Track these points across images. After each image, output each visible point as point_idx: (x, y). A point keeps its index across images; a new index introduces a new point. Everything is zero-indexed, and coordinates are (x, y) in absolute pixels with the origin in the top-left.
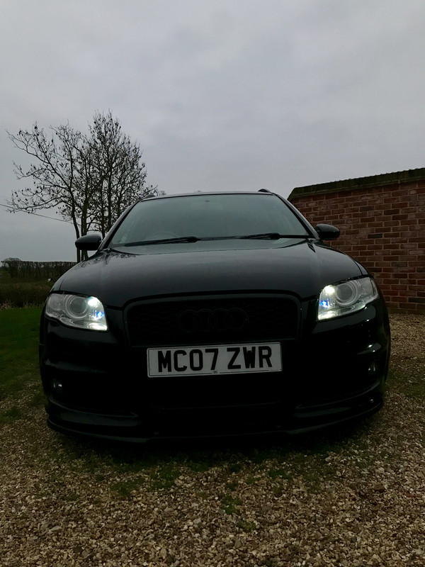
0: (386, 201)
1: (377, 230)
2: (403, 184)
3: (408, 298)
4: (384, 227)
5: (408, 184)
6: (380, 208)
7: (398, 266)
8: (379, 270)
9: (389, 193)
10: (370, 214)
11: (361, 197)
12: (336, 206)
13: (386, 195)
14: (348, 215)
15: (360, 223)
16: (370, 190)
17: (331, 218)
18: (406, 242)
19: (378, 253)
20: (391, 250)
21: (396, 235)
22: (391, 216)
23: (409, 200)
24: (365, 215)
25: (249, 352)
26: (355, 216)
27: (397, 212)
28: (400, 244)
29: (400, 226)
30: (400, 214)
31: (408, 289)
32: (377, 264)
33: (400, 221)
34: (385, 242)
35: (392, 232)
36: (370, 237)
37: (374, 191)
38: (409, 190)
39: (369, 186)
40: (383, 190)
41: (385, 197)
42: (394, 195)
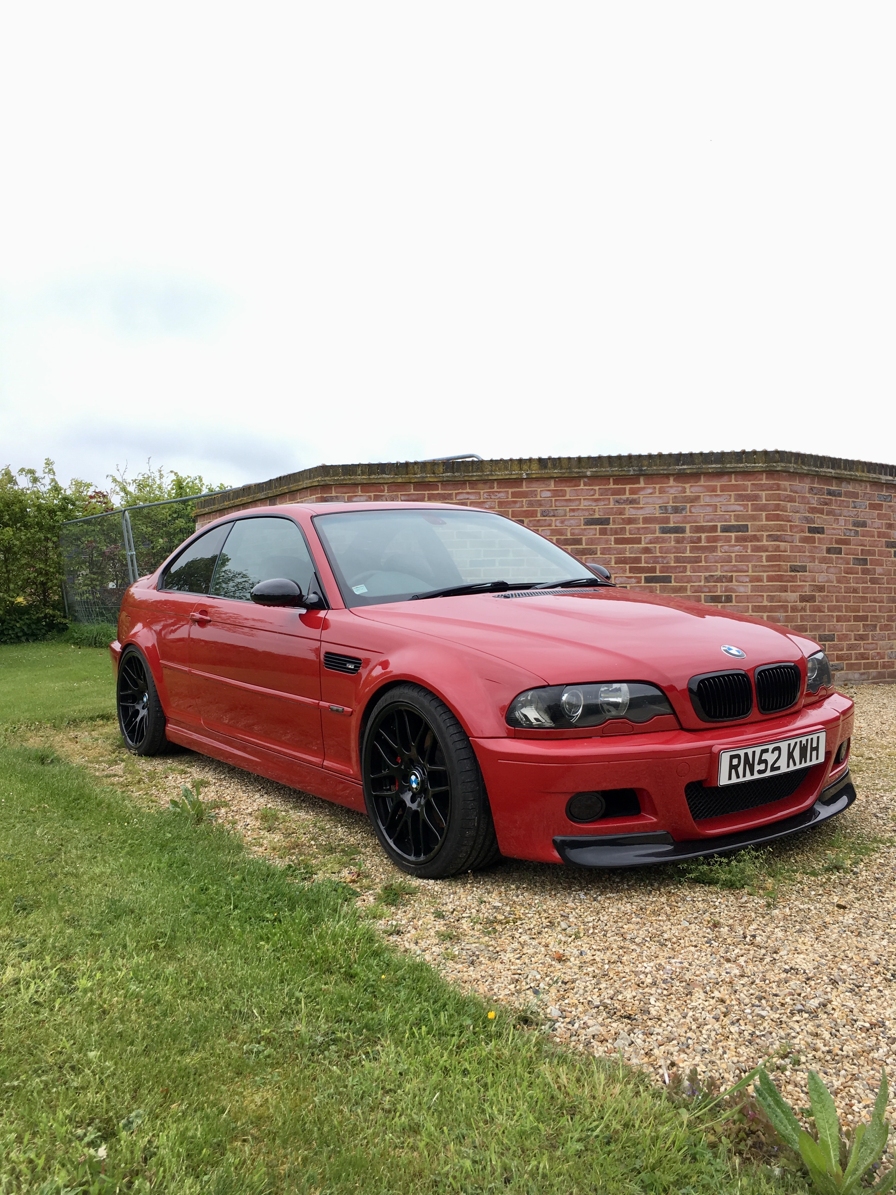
2: (530, 479)
5: (537, 479)
9: (507, 492)
13: (502, 494)
16: (473, 484)
23: (541, 505)
37: (480, 486)
38: (539, 490)
39: (472, 476)
40: (495, 485)
41: (499, 498)
42: (514, 495)
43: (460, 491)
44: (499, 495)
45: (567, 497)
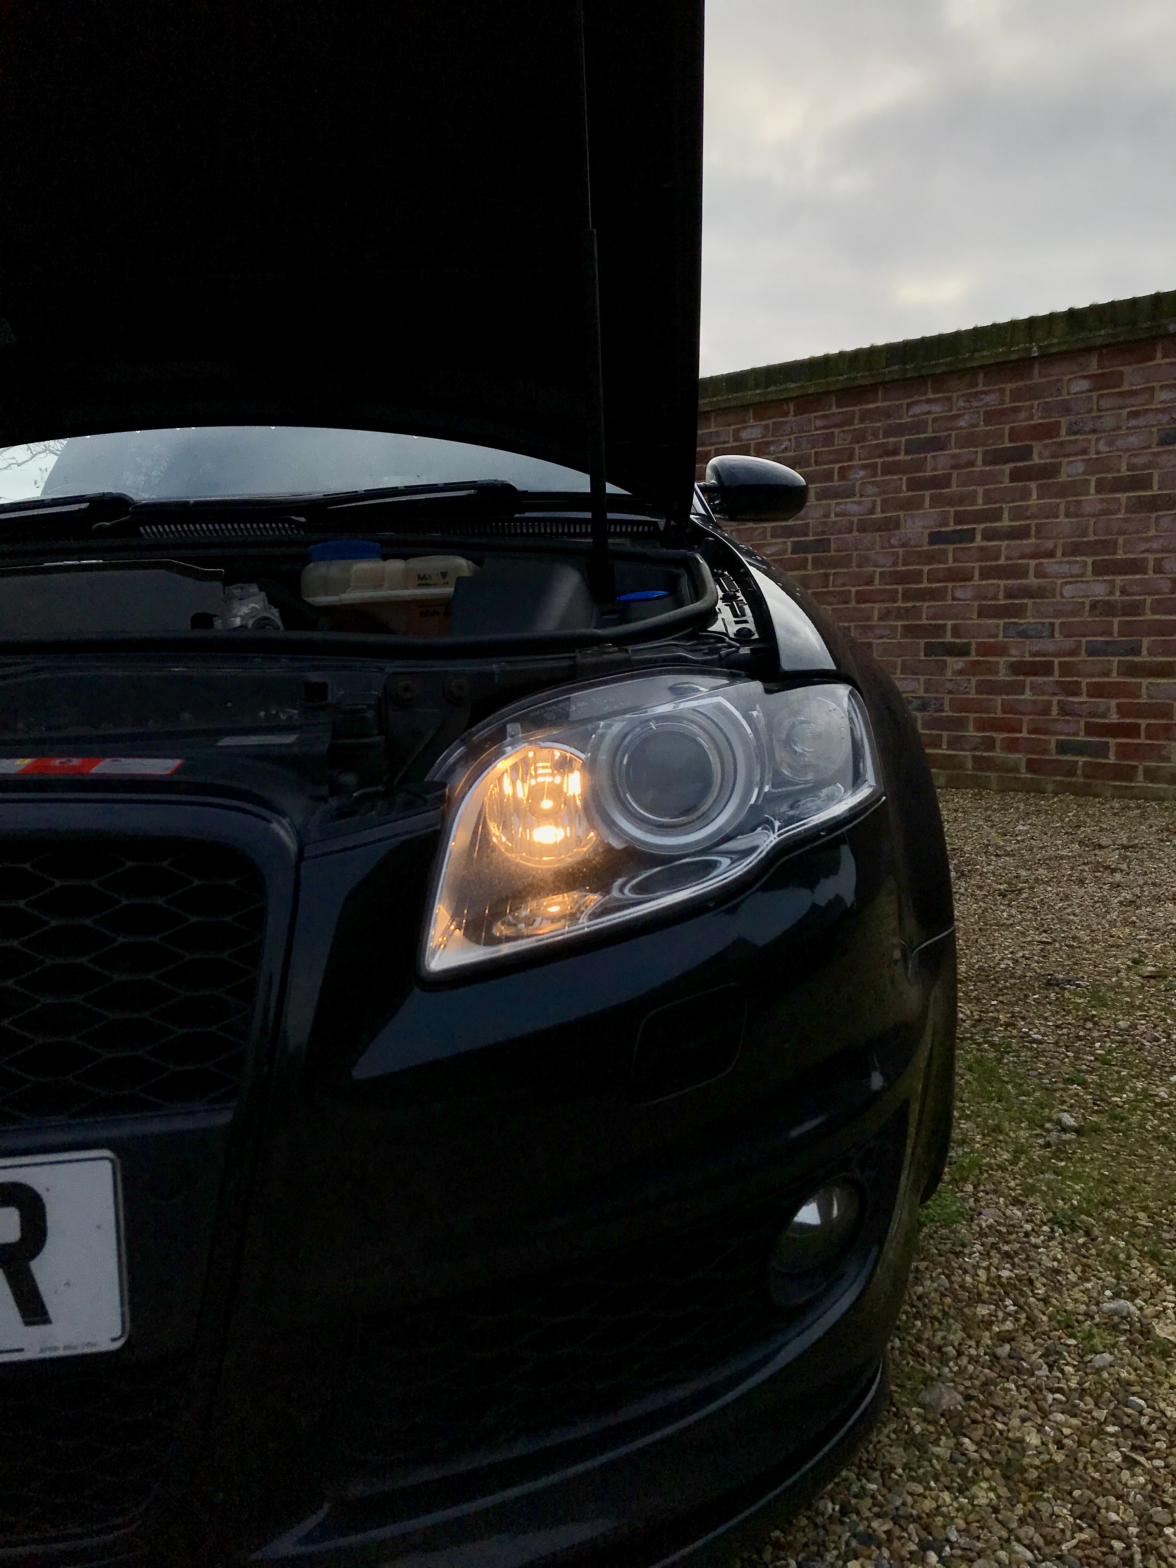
1: (960, 518)
2: (1048, 358)
3: (1053, 739)
4: (980, 505)
5: (1063, 356)
6: (969, 440)
7: (1024, 635)
8: (962, 651)
9: (1002, 391)
10: (934, 464)
11: (909, 405)
12: (829, 440)
13: (991, 397)
14: (865, 467)
15: (905, 494)
16: (939, 381)
18: (1051, 554)
19: (964, 593)
20: (1002, 583)
21: (1020, 533)
22: (1007, 467)
23: (1068, 410)
24: (920, 466)
26: (888, 469)
27: (1027, 453)
28: (1033, 563)
29: (1034, 500)
30: (1036, 460)
31: (1055, 710)
32: (956, 631)
33: (1033, 485)
34: (984, 554)
35: (1006, 522)
36: (936, 538)
37: (952, 383)
38: (1066, 378)
39: (936, 365)
40: (981, 380)
41: (987, 405)
42: (1016, 395)
43: (916, 398)
44: (988, 398)
45: (1126, 388)
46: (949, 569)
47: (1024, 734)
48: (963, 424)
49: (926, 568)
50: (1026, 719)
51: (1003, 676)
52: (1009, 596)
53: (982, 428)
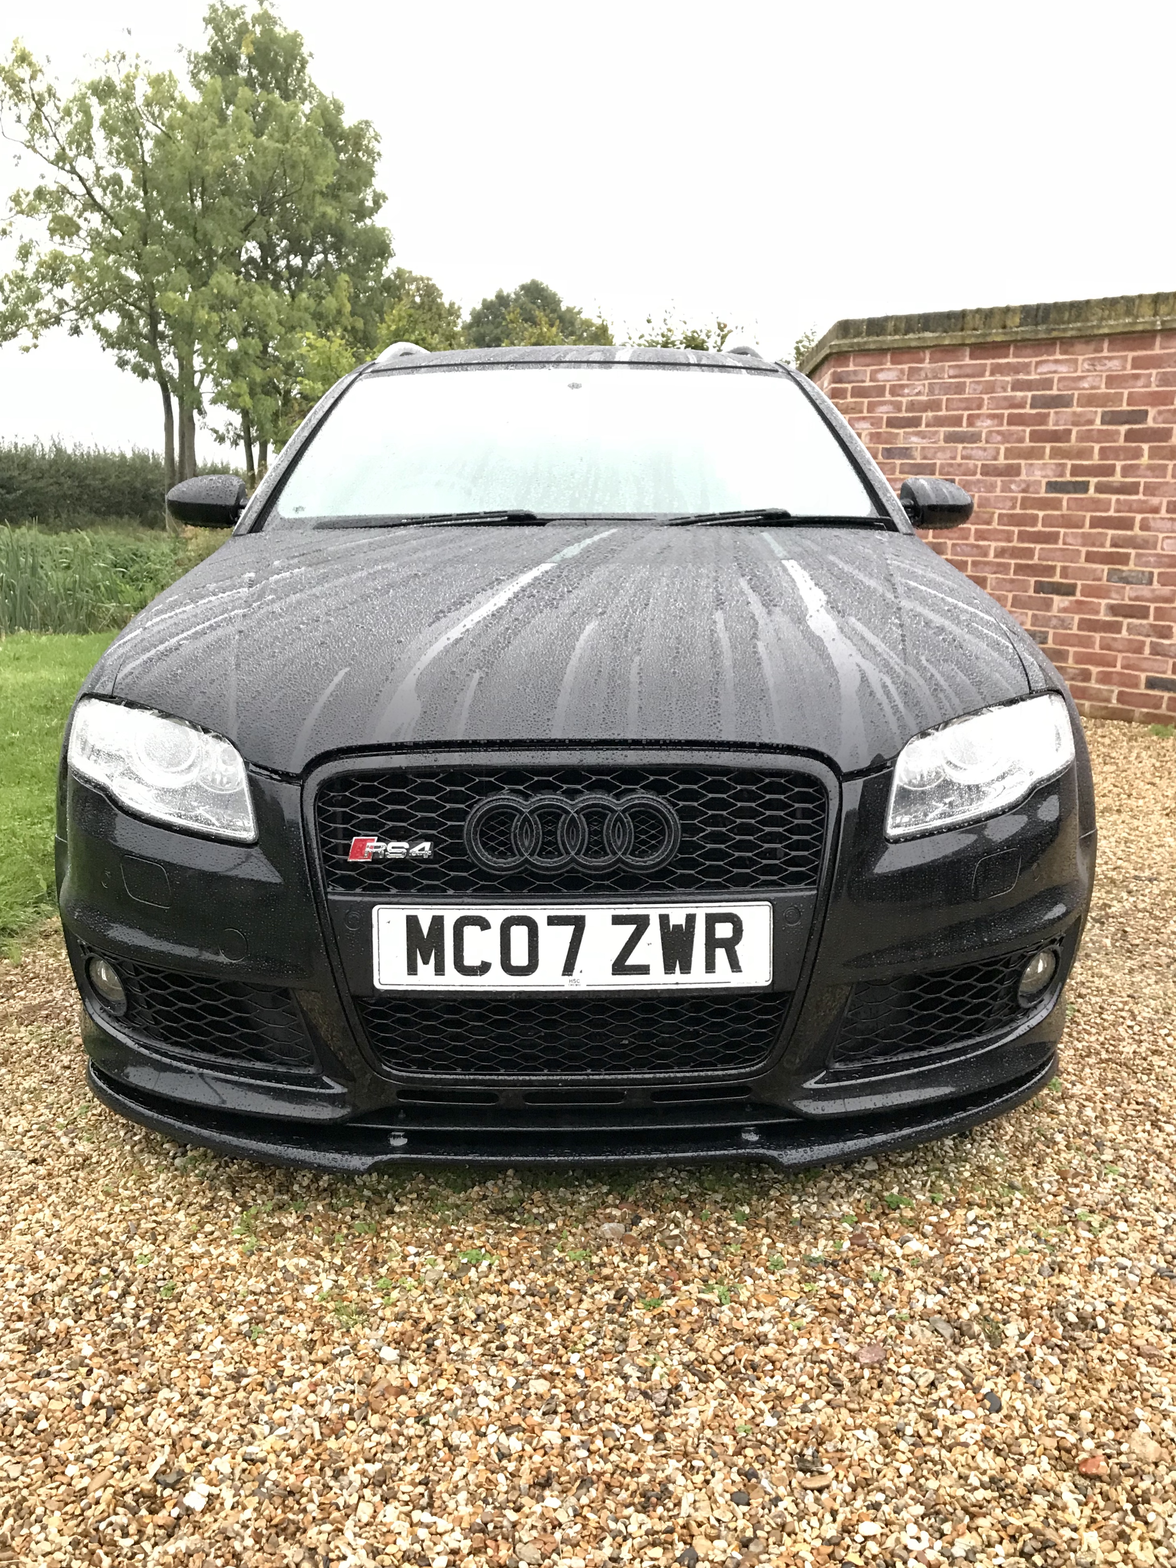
0: (1111, 381)
1: (1075, 471)
2: (1170, 332)
3: (1143, 676)
4: (1096, 460)
6: (1090, 400)
7: (1126, 580)
8: (1068, 591)
9: (1125, 358)
10: (1056, 419)
11: (1038, 364)
12: (960, 388)
13: (1114, 363)
14: (992, 417)
15: (1027, 443)
16: (1067, 344)
17: (939, 422)
18: (1156, 510)
19: (1073, 538)
20: (1111, 532)
21: (1132, 489)
22: (1123, 429)
24: (1042, 419)
25: (677, 927)
26: (1014, 420)
27: (1142, 417)
28: (1139, 517)
29: (1145, 460)
30: (1150, 423)
31: (1147, 650)
32: (1065, 572)
33: (1145, 447)
34: (1096, 505)
35: (1117, 478)
36: (1052, 487)
37: (1079, 347)
39: (1065, 330)
40: (1106, 345)
41: (1110, 370)
42: (1137, 363)
43: (1044, 358)
44: (1111, 364)
46: (1062, 516)
47: (1118, 668)
48: (1086, 385)
49: (1041, 514)
50: (1120, 656)
51: (1103, 616)
52: (1114, 545)
53: (1103, 390)
